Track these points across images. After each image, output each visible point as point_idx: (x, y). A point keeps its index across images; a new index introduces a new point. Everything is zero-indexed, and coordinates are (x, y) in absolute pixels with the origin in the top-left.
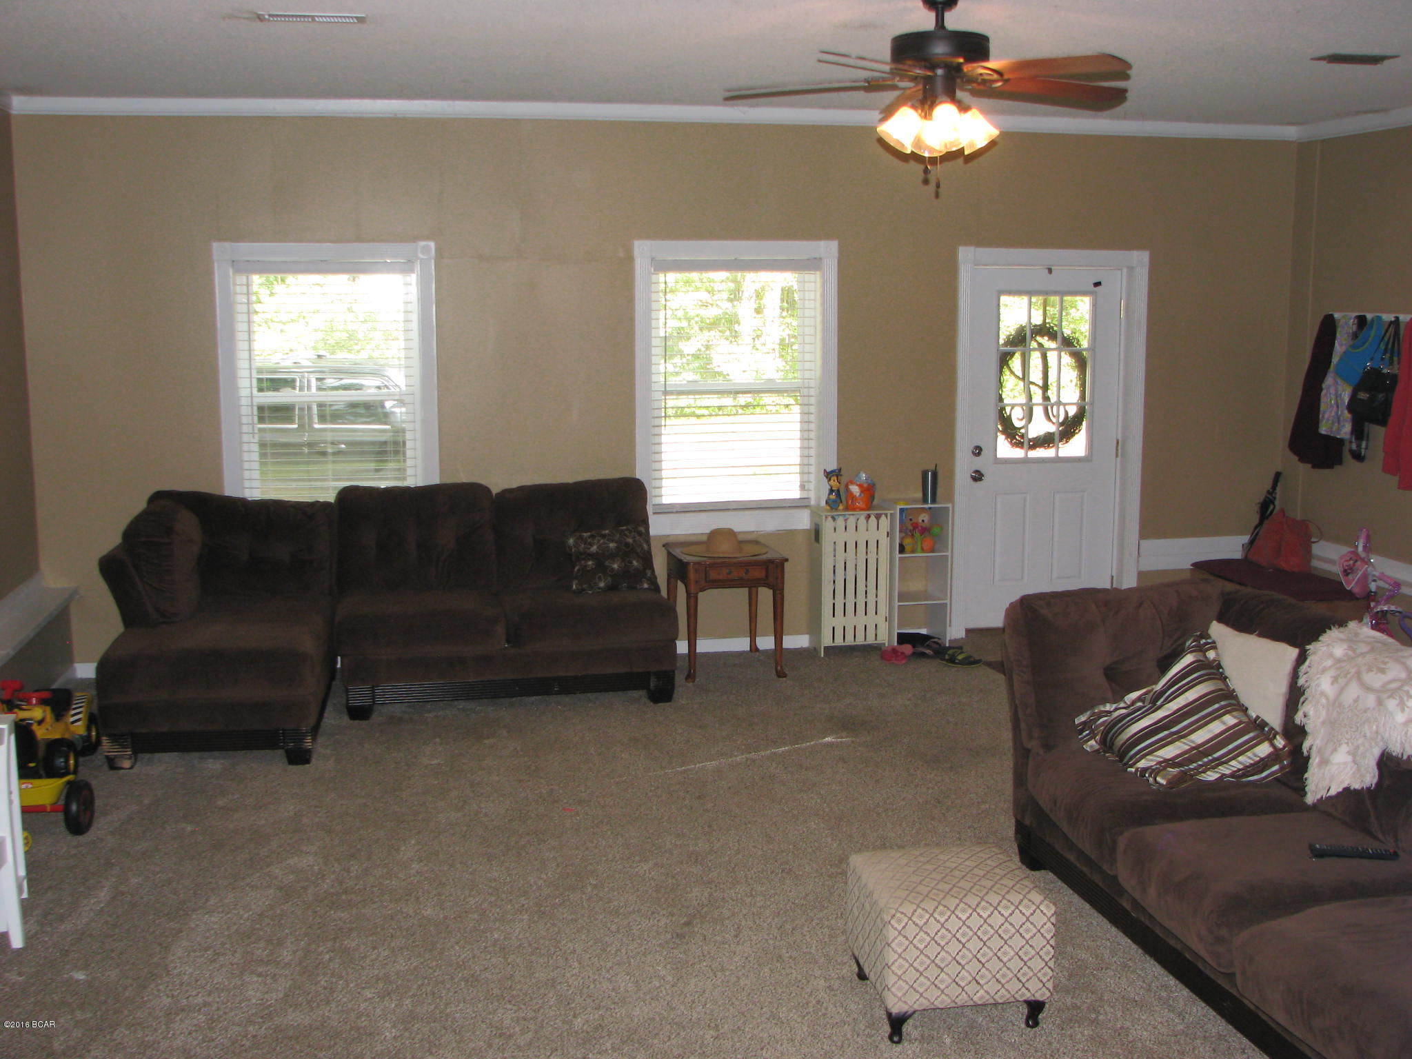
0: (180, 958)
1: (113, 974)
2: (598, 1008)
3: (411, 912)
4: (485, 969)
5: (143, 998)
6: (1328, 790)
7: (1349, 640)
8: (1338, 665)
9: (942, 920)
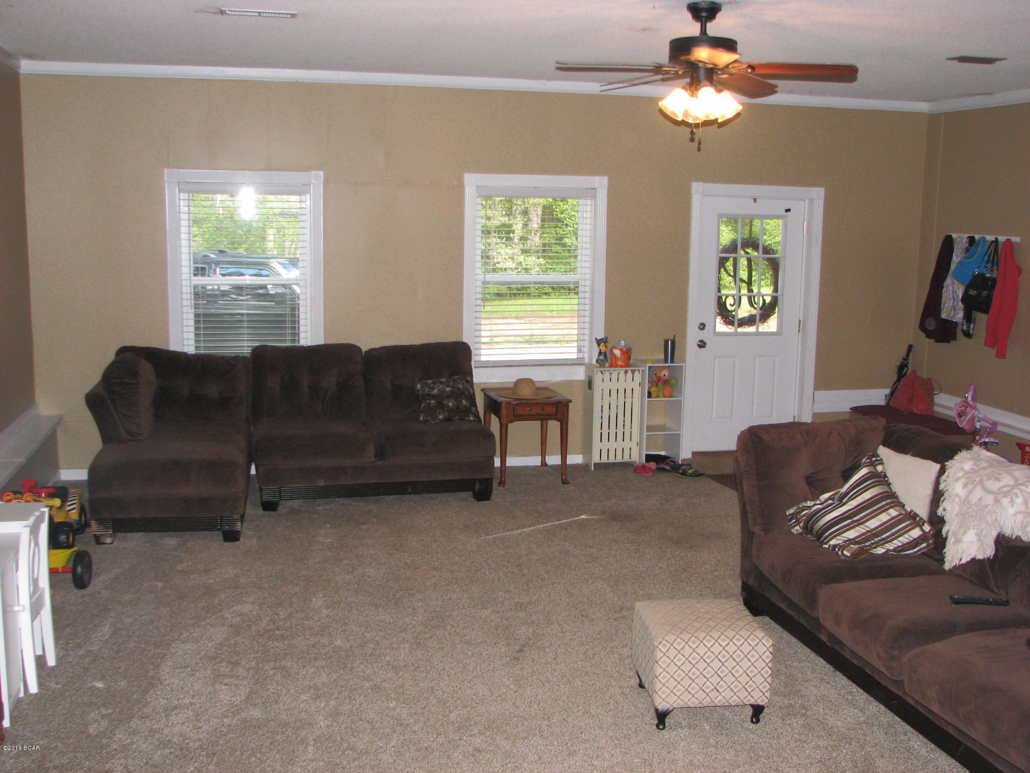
0: (168, 673)
1: (123, 684)
2: (466, 706)
3: (327, 643)
4: (384, 681)
5: (146, 699)
6: (961, 560)
7: (973, 459)
8: (967, 476)
9: (694, 647)
